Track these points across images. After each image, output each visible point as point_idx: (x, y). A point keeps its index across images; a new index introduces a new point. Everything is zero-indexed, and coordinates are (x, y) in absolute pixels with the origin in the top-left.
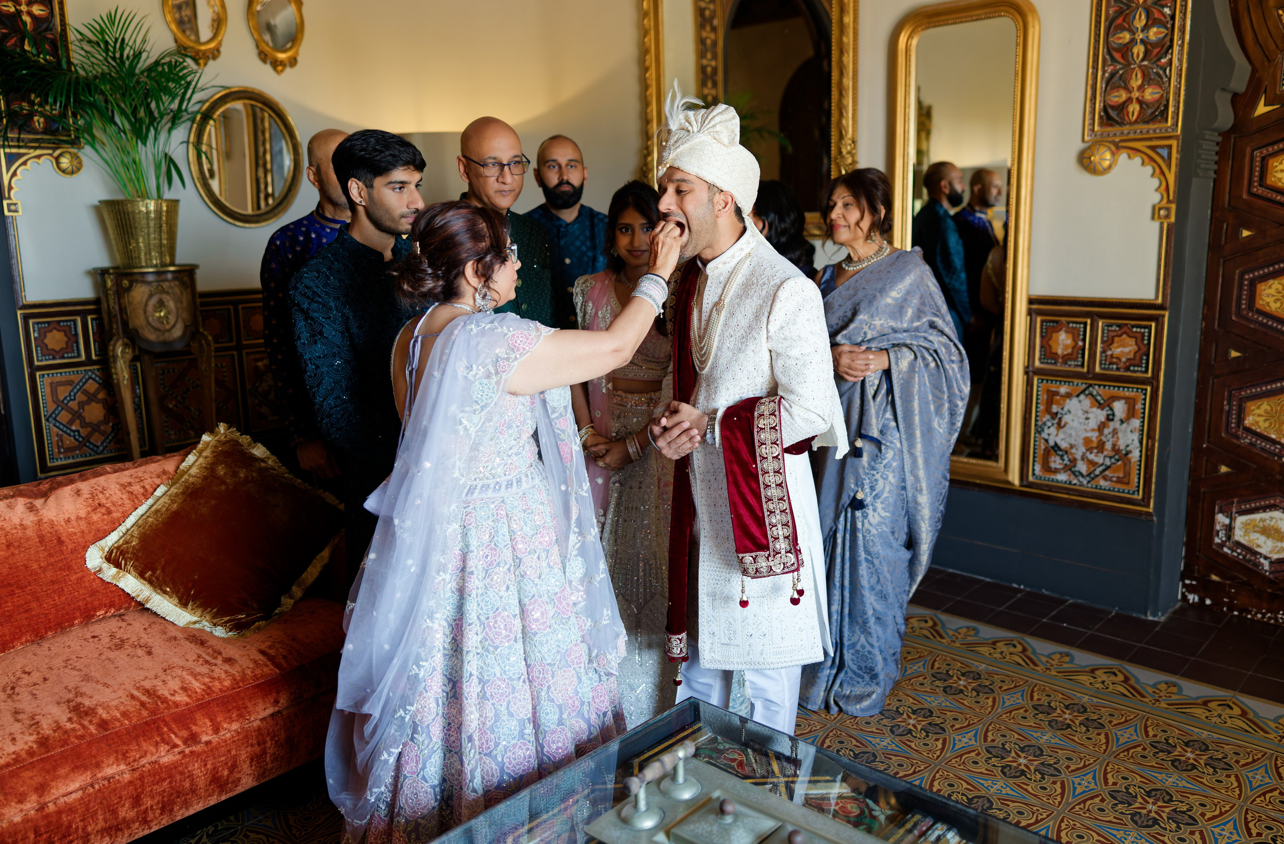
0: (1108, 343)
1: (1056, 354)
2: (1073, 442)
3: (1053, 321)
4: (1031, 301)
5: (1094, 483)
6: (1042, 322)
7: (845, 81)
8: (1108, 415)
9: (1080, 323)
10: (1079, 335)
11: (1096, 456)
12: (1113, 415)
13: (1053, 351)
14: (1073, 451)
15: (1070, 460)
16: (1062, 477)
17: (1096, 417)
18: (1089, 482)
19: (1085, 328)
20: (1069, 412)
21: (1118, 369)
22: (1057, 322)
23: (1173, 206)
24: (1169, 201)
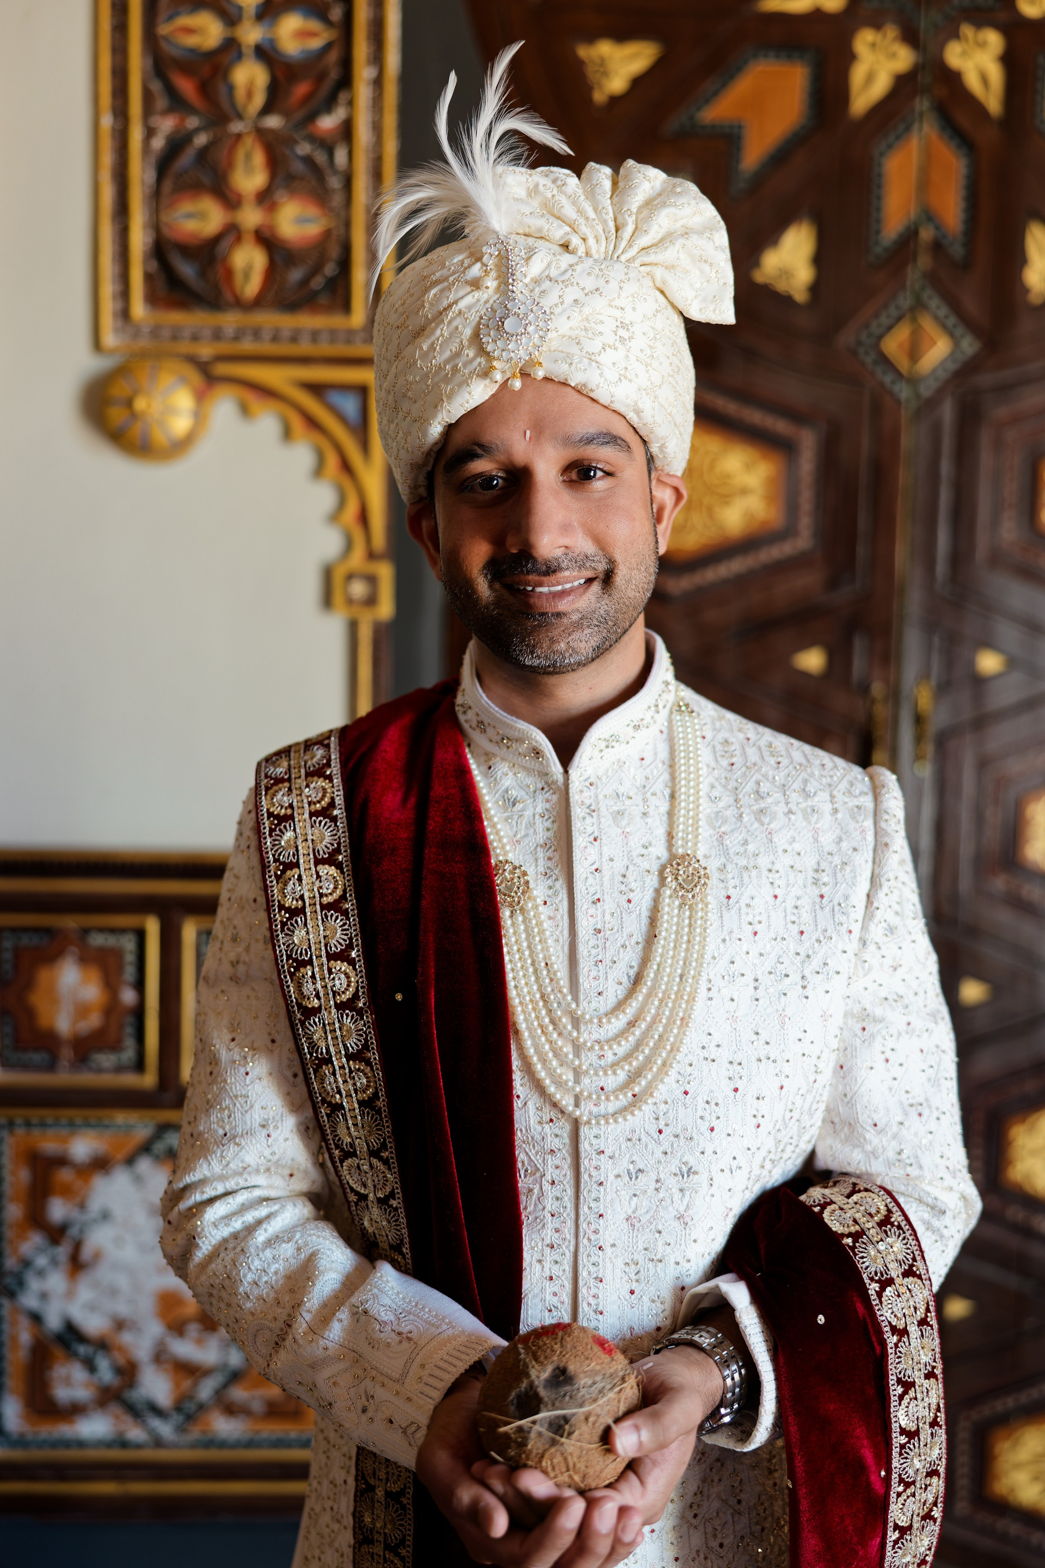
1: (52, 1032)
2: (122, 1309)
3: (37, 930)
5: (195, 1433)
9: (123, 931)
10: (120, 968)
11: (199, 1342)
13: (43, 1021)
14: (127, 1338)
15: (119, 1371)
16: (94, 1427)
18: (180, 1429)
19: (141, 947)
20: (105, 1216)
22: (49, 932)
23: (385, 572)
24: (371, 556)
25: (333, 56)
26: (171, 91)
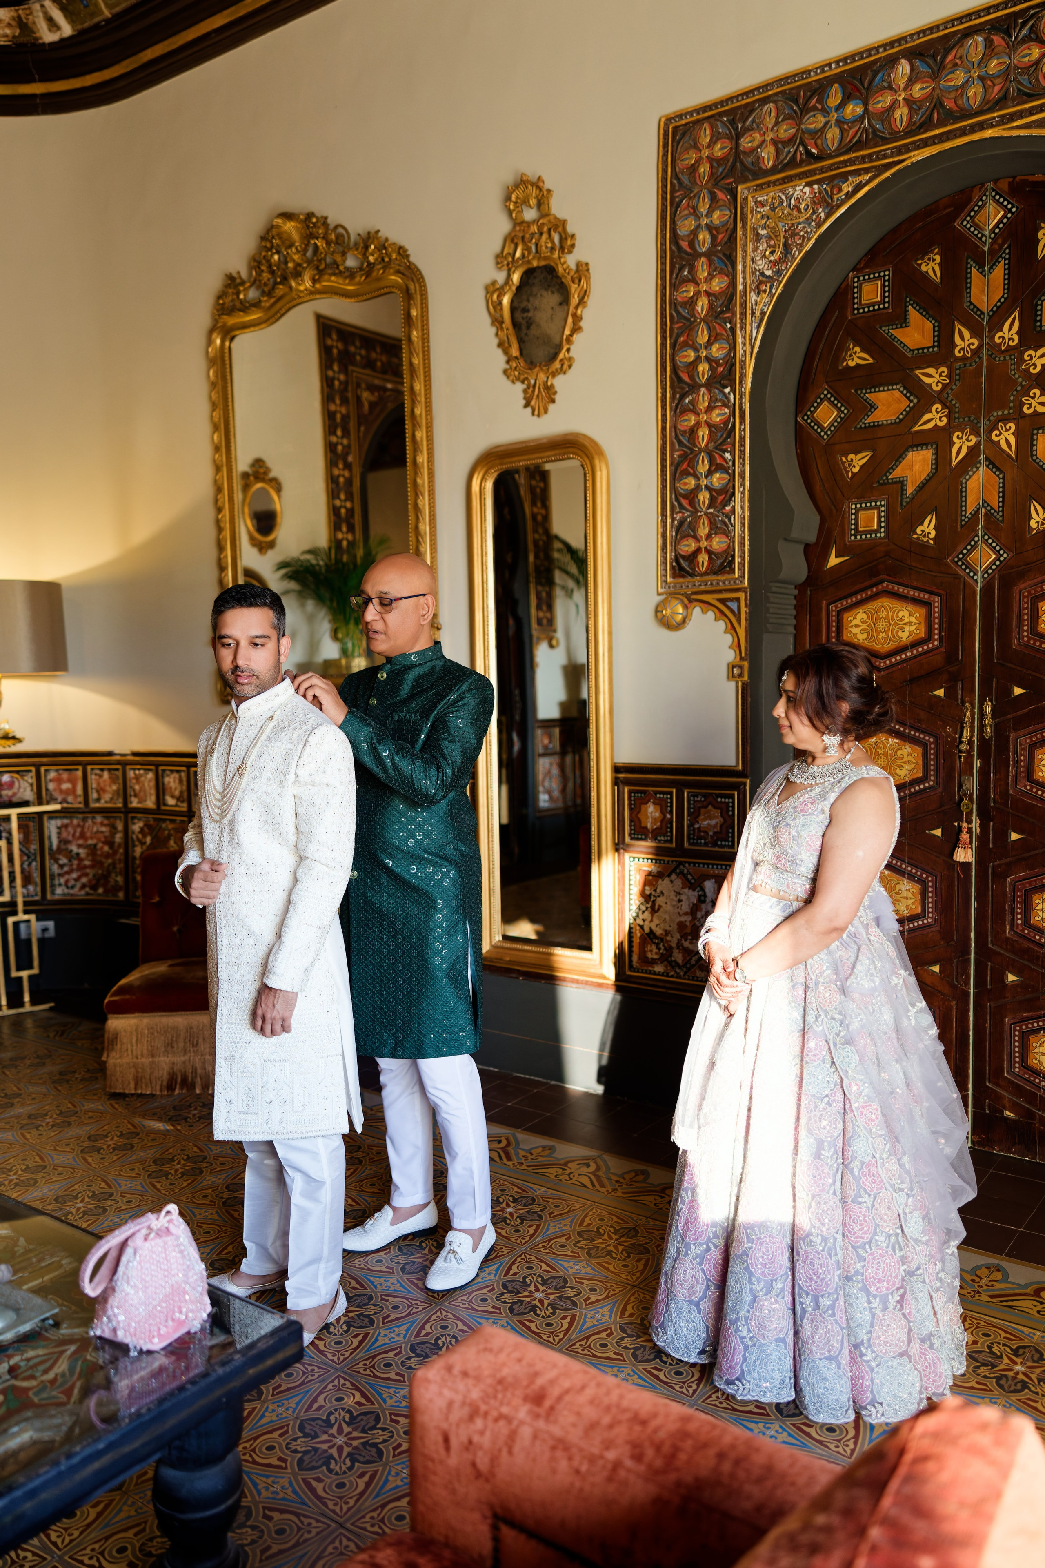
0: (695, 816)
1: (646, 828)
2: (668, 928)
3: (641, 792)
4: (617, 769)
6: (630, 792)
7: (421, 527)
8: (700, 896)
9: (666, 793)
10: (666, 806)
11: (691, 943)
12: (705, 896)
13: (644, 824)
14: (669, 938)
15: (665, 949)
16: (659, 968)
17: (688, 898)
18: (685, 973)
19: (671, 798)
20: (662, 893)
21: (706, 844)
22: (645, 792)
23: (746, 664)
24: (741, 659)
25: (731, 485)
26: (680, 504)
